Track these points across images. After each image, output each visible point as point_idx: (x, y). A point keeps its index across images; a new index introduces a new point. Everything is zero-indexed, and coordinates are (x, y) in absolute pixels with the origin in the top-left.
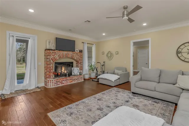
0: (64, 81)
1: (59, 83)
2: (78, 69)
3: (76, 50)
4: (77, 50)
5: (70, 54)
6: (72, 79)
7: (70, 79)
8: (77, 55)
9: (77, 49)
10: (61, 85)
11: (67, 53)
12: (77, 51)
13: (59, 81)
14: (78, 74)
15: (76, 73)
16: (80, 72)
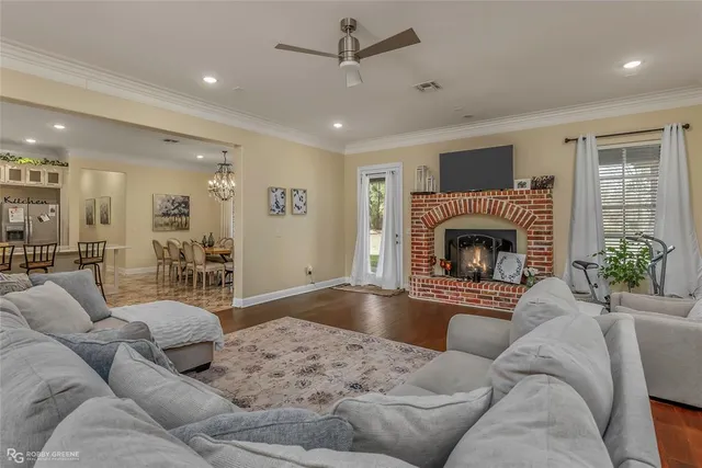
0: (445, 288)
1: (431, 293)
2: (519, 262)
3: (516, 182)
4: (523, 181)
5: (485, 200)
6: (479, 292)
7: (467, 291)
8: (518, 203)
9: (523, 176)
10: (436, 300)
11: (471, 197)
12: (522, 185)
13: (432, 287)
14: (517, 280)
15: (507, 274)
16: (527, 274)
